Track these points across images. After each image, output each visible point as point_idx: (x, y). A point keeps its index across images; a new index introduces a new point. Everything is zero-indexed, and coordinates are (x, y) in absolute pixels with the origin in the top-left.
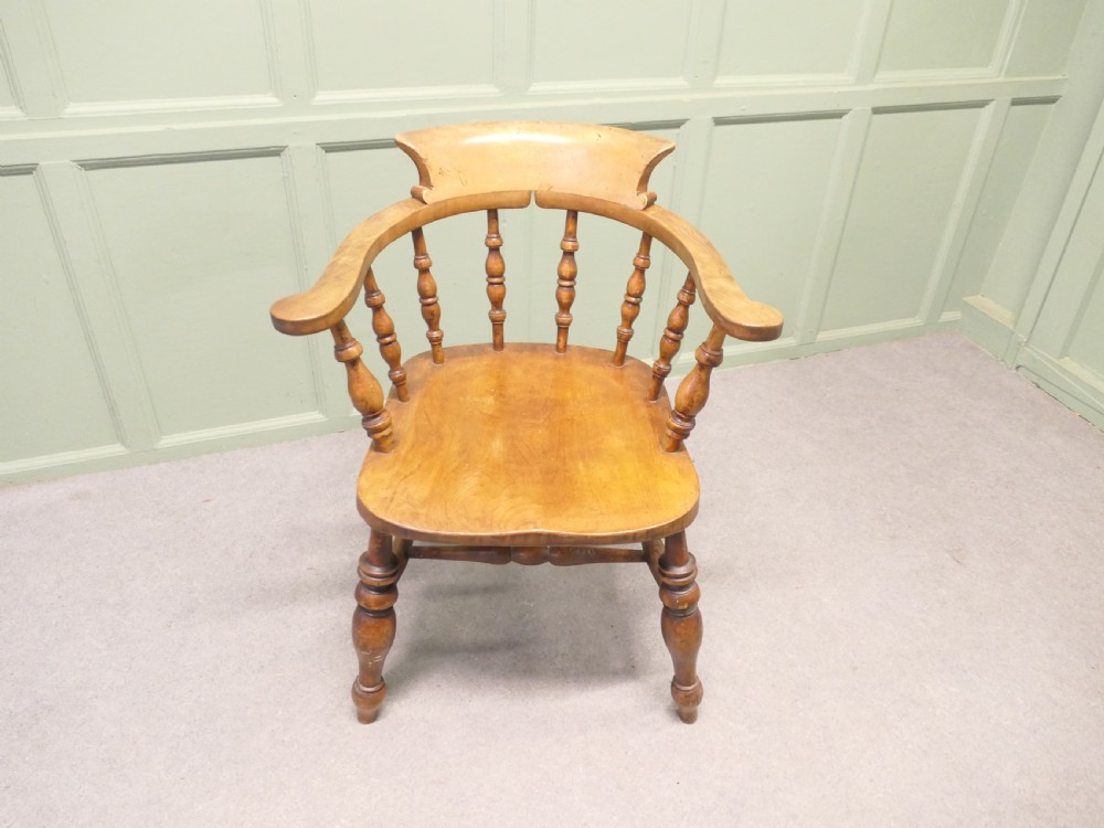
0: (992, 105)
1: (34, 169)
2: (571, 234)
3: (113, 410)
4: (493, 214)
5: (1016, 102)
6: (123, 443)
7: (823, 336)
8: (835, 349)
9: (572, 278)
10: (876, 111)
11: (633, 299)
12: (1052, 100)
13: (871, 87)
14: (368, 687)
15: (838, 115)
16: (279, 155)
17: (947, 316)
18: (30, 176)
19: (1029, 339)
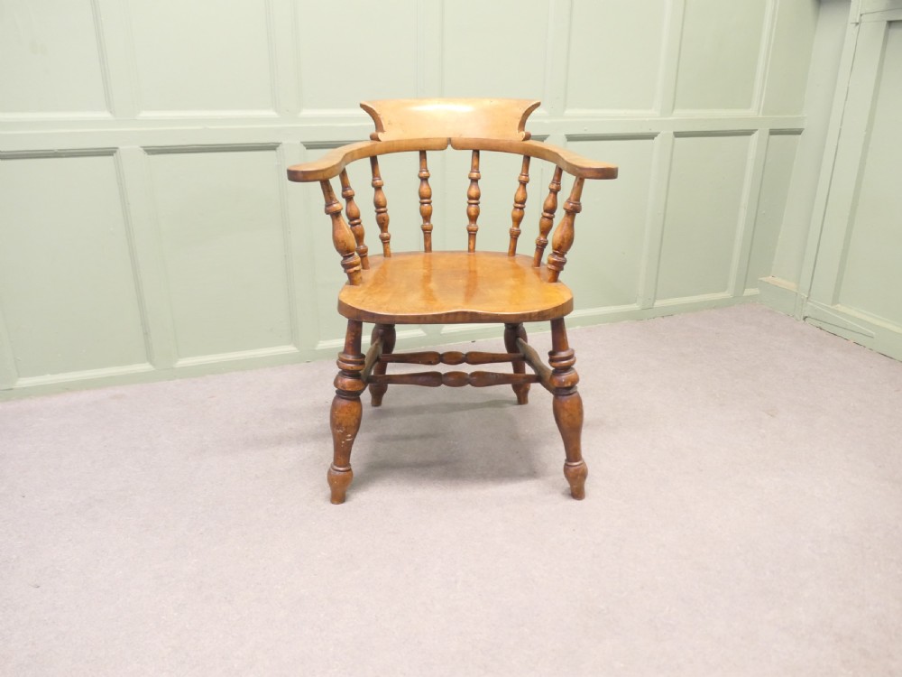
0: (757, 133)
1: (115, 152)
2: (475, 168)
3: (146, 334)
4: (423, 154)
5: (773, 132)
6: (151, 363)
7: (658, 303)
8: (668, 314)
9: (477, 198)
10: (677, 135)
11: (519, 205)
12: (798, 132)
13: (671, 118)
14: (340, 467)
15: (651, 137)
16: (275, 149)
17: (748, 292)
18: (111, 157)
19: (809, 295)
